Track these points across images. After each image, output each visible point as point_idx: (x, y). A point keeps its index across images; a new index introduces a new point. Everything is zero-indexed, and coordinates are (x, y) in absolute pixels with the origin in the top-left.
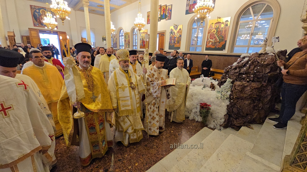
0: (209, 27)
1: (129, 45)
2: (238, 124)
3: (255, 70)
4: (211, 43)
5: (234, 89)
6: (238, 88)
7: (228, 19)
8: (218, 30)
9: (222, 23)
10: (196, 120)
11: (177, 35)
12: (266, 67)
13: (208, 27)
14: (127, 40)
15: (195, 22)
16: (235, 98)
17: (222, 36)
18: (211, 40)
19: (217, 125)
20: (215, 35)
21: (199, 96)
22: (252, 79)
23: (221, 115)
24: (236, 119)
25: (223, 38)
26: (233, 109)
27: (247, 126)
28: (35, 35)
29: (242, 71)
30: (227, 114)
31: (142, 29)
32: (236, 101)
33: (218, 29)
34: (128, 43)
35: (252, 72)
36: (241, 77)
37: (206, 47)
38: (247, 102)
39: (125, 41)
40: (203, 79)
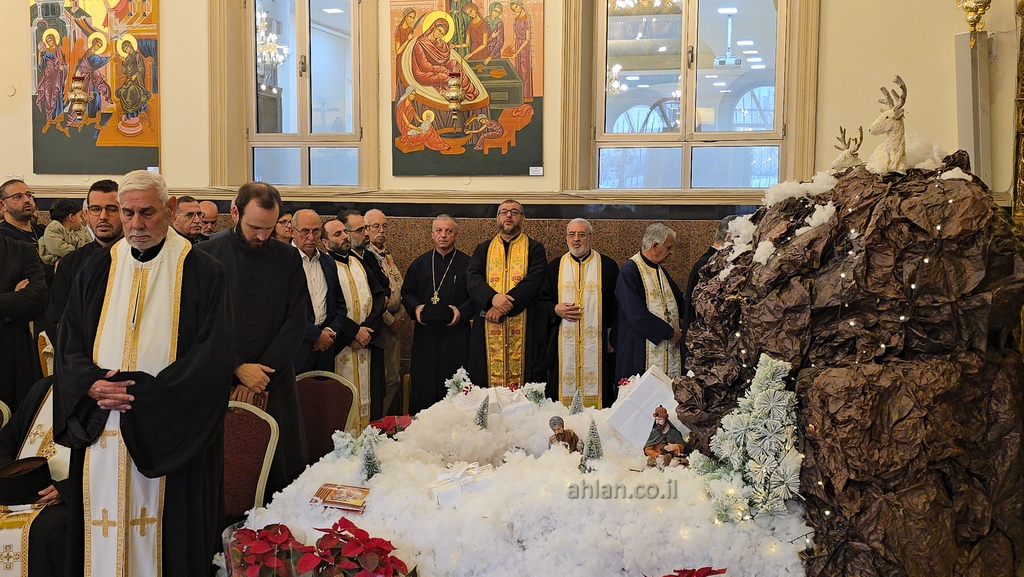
3: (906, 277)
4: (429, 116)
5: (828, 423)
6: (852, 412)
12: (962, 256)
16: (845, 488)
17: (505, 64)
18: (430, 93)
20: (454, 55)
22: (895, 341)
25: (511, 76)
29: (826, 291)
32: (850, 509)
35: (891, 295)
36: (832, 338)
37: (396, 151)
38: (919, 502)
40: (485, 406)
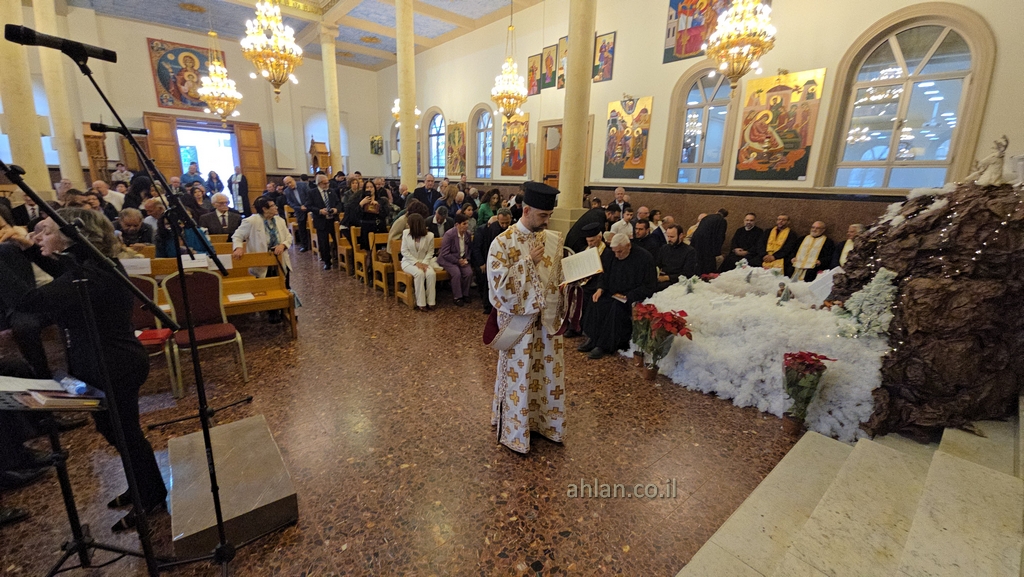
0: (746, 102)
1: (463, 164)
2: (929, 419)
3: (982, 239)
4: (754, 155)
5: (911, 303)
6: (927, 300)
7: (814, 77)
8: (780, 114)
9: (794, 90)
10: (762, 407)
11: (632, 130)
12: (1021, 231)
13: (744, 102)
14: (457, 147)
15: (697, 88)
16: (915, 333)
17: (794, 131)
18: (756, 146)
19: (842, 424)
20: (770, 129)
21: (771, 327)
22: (966, 270)
23: (857, 390)
24: (919, 403)
25: (797, 137)
26: (905, 369)
27: (960, 427)
28: (164, 135)
29: (930, 242)
30: (883, 386)
31: (518, 111)
32: (915, 343)
33: (781, 110)
34: (457, 157)
36: (927, 264)
37: (737, 169)
38: (960, 347)
39: (450, 150)
40: (750, 274)
